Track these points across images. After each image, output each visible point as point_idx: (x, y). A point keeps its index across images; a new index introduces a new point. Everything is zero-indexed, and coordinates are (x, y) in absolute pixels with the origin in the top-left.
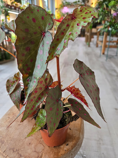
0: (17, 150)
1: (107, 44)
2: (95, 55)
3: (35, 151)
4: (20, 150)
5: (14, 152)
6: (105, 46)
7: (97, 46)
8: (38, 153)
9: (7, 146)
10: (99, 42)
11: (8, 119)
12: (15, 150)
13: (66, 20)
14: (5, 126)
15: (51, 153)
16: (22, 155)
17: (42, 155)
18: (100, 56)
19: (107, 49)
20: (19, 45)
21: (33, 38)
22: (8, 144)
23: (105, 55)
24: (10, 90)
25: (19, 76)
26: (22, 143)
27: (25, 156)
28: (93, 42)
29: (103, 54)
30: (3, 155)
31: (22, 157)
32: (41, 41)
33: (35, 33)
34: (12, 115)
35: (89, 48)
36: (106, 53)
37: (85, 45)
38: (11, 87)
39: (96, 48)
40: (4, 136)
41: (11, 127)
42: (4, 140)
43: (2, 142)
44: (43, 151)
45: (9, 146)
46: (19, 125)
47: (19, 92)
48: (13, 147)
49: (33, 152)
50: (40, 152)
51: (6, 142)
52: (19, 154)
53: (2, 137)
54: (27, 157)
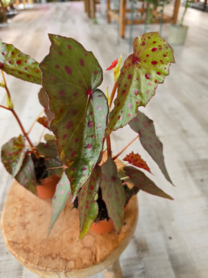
0: (57, 255)
1: (128, 15)
2: (109, 40)
3: (85, 247)
4: (62, 254)
5: (53, 259)
6: (125, 22)
7: (109, 22)
8: (89, 248)
9: (38, 254)
10: (111, 13)
11: (17, 211)
12: (54, 256)
13: (126, 67)
14: (17, 224)
15: (108, 242)
16: (68, 258)
17: (96, 249)
18: (118, 43)
19: (128, 28)
20: (57, 124)
21: (73, 103)
22: (38, 251)
23: (127, 39)
24: (13, 168)
25: (22, 142)
26: (59, 242)
27: (73, 258)
28: (100, 12)
29: (123, 37)
30: (40, 270)
31: (69, 261)
32: (88, 106)
33: (76, 94)
34: (19, 203)
35: (96, 26)
36: (127, 35)
37: (86, 21)
38: (14, 164)
39: (108, 26)
40: (24, 241)
41: (29, 223)
42: (28, 248)
43: (27, 251)
44: (96, 244)
45: (41, 254)
46: (41, 215)
47: (30, 168)
48: (48, 252)
49: (81, 249)
50: (93, 247)
51: (34, 249)
52: (63, 259)
53: (23, 242)
54: (77, 259)
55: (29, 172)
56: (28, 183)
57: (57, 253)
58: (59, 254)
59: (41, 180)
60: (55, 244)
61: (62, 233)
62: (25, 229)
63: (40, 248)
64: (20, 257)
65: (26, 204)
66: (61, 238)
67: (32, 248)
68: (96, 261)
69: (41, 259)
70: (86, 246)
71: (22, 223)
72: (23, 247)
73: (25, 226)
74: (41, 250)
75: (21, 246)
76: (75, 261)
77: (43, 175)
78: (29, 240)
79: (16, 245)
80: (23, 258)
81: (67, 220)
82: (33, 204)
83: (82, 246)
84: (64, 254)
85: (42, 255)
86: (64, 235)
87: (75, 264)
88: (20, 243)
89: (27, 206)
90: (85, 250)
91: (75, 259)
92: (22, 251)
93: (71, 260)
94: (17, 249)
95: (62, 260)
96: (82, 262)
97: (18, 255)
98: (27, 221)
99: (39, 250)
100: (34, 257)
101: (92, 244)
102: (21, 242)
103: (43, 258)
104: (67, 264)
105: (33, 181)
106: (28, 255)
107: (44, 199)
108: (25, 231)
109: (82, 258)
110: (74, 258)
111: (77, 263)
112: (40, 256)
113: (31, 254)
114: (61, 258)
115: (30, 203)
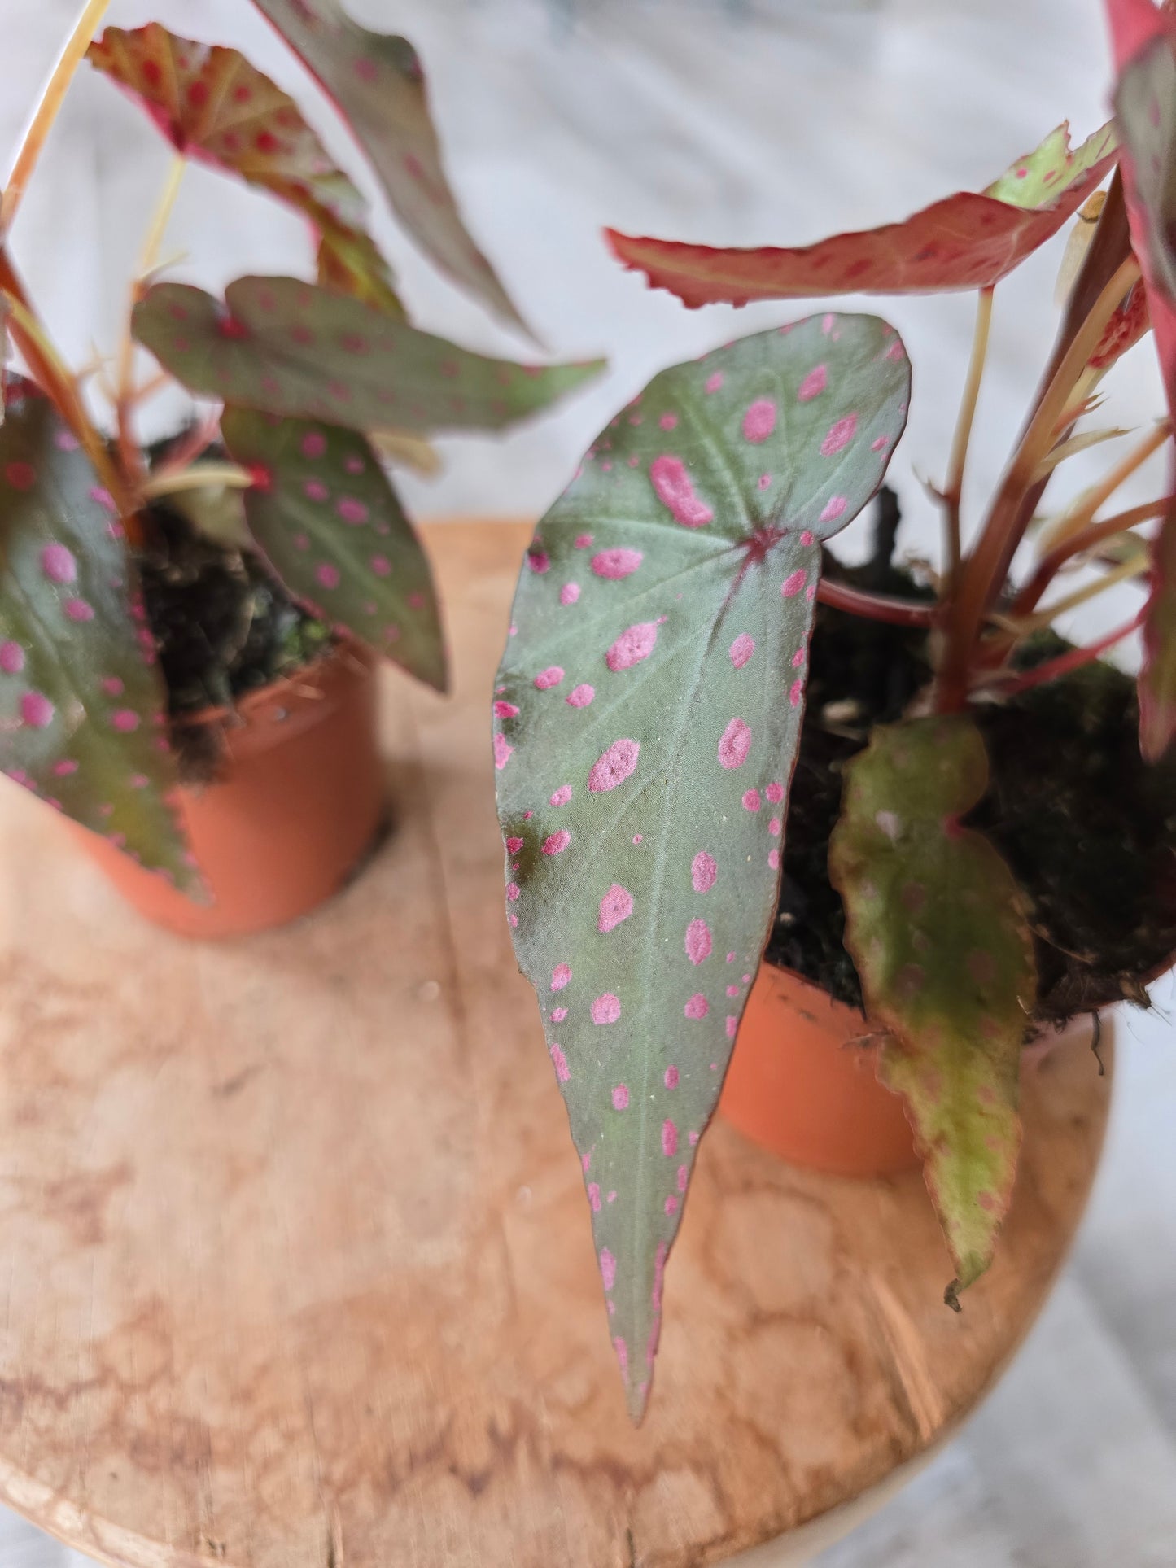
0: (504, 1446)
3: (759, 1320)
4: (547, 1421)
5: (476, 1485)
8: (806, 1316)
9: (302, 1464)
12: (476, 1454)
16: (633, 1454)
22: (290, 1437)
27: (675, 1446)
31: (648, 1478)
40: (117, 1353)
41: (122, 1174)
42: (174, 1418)
43: (178, 1457)
44: (854, 1268)
45: (333, 1455)
46: (232, 1088)
47: (85, 564)
48: (403, 1431)
49: (731, 1338)
50: (834, 1299)
51: (239, 1419)
52: (584, 1473)
53: (104, 1376)
54: (719, 1443)
55: (69, 613)
56: (74, 748)
57: (504, 1424)
58: (523, 1424)
59: (211, 715)
60: (451, 1336)
61: (495, 1221)
62: (94, 1236)
63: (310, 1406)
64: (112, 1535)
65: (54, 1006)
66: (490, 1265)
67: (213, 1417)
68: (911, 1422)
69: (348, 1510)
70: (768, 1301)
71: (54, 1190)
72: (116, 1423)
73: (88, 1205)
74: (323, 1420)
75: (93, 1407)
76: (705, 1466)
77: (230, 654)
78: (164, 1339)
79: (39, 1414)
80: (146, 1528)
81: (505, 1090)
82: (129, 990)
83: (732, 1313)
84: (576, 1412)
85: (339, 1471)
86: (520, 1235)
87: (721, 1499)
88: (77, 1388)
89: (66, 1023)
90: (776, 1346)
91: (701, 1441)
92: (116, 1462)
93: (660, 1463)
94: (56, 1448)
95: (566, 1483)
96: (785, 1468)
97: (83, 1505)
98: (96, 1158)
99: (297, 1421)
100: (260, 1507)
101: (817, 1274)
102: (85, 1370)
103: (364, 1501)
104: (632, 1511)
105: (129, 719)
106: (189, 1497)
107: (223, 938)
108: (104, 1257)
109: (765, 1421)
110: (687, 1436)
111: (736, 1487)
112: (326, 1481)
113: (223, 1481)
114: (560, 1462)
115: (97, 991)
